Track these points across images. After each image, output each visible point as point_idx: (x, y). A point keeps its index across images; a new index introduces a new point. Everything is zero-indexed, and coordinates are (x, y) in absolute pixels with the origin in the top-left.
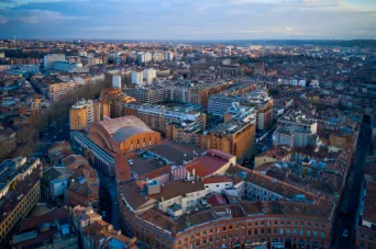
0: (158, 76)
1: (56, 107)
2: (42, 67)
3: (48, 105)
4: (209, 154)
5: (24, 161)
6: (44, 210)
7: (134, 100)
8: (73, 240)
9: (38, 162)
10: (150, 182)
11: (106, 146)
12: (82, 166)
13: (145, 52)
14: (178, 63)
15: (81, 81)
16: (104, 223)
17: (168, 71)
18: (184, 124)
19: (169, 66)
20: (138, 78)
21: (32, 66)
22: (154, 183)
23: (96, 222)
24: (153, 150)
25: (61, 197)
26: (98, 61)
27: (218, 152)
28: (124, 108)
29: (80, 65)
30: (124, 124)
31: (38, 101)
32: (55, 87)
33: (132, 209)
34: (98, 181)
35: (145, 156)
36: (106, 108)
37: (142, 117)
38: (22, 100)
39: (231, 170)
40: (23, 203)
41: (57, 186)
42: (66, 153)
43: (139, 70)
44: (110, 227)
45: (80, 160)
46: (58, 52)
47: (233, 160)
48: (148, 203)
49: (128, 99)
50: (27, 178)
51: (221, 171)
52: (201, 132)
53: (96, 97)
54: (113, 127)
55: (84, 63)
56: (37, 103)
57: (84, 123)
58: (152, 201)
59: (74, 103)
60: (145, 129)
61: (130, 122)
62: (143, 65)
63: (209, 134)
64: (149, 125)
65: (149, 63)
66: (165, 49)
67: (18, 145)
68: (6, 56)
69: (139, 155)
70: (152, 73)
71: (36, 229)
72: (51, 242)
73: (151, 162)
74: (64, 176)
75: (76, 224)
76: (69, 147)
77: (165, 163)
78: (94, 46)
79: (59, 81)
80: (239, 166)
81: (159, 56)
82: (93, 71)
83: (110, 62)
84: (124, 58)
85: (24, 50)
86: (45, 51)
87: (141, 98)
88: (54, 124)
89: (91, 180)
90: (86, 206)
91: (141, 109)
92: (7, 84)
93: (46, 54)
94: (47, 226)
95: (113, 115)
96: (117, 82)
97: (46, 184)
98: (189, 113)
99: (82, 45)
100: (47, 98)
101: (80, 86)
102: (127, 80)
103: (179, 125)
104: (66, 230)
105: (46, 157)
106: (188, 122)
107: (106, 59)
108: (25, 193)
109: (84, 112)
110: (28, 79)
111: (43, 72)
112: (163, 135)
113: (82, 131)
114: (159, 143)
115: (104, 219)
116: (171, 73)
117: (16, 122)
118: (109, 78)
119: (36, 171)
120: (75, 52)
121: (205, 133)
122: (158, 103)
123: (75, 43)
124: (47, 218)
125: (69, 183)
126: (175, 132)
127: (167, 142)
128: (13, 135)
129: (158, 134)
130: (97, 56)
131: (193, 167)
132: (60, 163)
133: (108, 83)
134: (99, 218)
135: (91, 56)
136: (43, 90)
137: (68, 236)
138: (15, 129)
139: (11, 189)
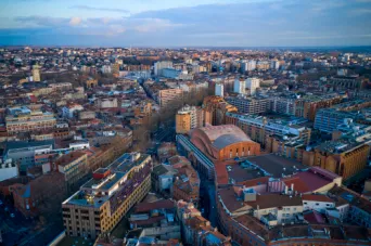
0: (262, 85)
1: (164, 111)
2: (153, 73)
3: (157, 108)
4: (310, 171)
5: (138, 156)
6: (153, 199)
7: (235, 109)
8: (176, 227)
9: (149, 158)
10: (247, 189)
11: (207, 151)
12: (186, 166)
13: (249, 59)
14: (285, 72)
15: (186, 88)
16: (203, 219)
17: (272, 81)
18: (286, 138)
19: (273, 76)
20: (240, 87)
21: (145, 73)
22: (251, 192)
23: (196, 217)
24: (252, 159)
25: (168, 190)
26: (202, 69)
27: (321, 170)
28: (225, 116)
29: (186, 72)
30: (225, 132)
31: (149, 104)
32: (163, 92)
33: (228, 211)
34: (199, 181)
35: (243, 165)
36: (208, 116)
37: (242, 126)
38: (137, 103)
39: (335, 190)
40: (139, 190)
41: (165, 181)
42: (172, 153)
43: (241, 79)
44: (208, 223)
45: (183, 161)
46: (166, 59)
47: (338, 181)
48: (243, 208)
49: (230, 108)
50: (141, 170)
51: (324, 189)
52: (304, 148)
53: (199, 104)
54: (214, 134)
55: (189, 70)
56: (148, 106)
57: (187, 128)
58: (248, 207)
59: (180, 108)
60: (245, 138)
61: (230, 130)
62: (247, 73)
63: (313, 150)
64: (249, 135)
65: (253, 71)
66: (271, 57)
67: (134, 142)
68: (124, 62)
69: (237, 163)
70: (255, 83)
71: (148, 212)
72: (159, 225)
73: (249, 171)
74: (170, 173)
75: (179, 215)
76: (174, 148)
77: (262, 174)
78: (200, 53)
79: (167, 87)
80: (345, 188)
81: (264, 65)
82: (197, 78)
83: (214, 70)
84: (227, 66)
85: (138, 58)
86: (155, 58)
87: (243, 108)
88: (162, 126)
89: (192, 180)
90: (188, 201)
91: (242, 119)
92: (125, 88)
93: (156, 61)
94: (156, 212)
95: (215, 122)
96: (220, 90)
97: (155, 178)
98: (293, 126)
99: (187, 52)
100: (157, 102)
101: (185, 93)
102: (229, 89)
103: (280, 138)
104: (171, 219)
105: (156, 155)
106: (290, 135)
107: (210, 67)
108: (140, 182)
109: (188, 118)
110: (141, 85)
111: (154, 78)
112: (263, 147)
113: (186, 135)
114: (258, 154)
115: (203, 215)
116: (276, 83)
117: (132, 123)
118: (212, 85)
119: (148, 165)
120: (181, 60)
121: (308, 149)
122: (260, 114)
123: (182, 50)
124: (156, 206)
125: (174, 180)
126: (276, 145)
127: (266, 154)
128: (130, 133)
129: (258, 146)
130: (201, 63)
131: (292, 182)
132: (167, 161)
133: (211, 92)
134: (199, 214)
135: (196, 63)
136: (154, 94)
137: (172, 224)
138: (132, 128)
139: (129, 178)
